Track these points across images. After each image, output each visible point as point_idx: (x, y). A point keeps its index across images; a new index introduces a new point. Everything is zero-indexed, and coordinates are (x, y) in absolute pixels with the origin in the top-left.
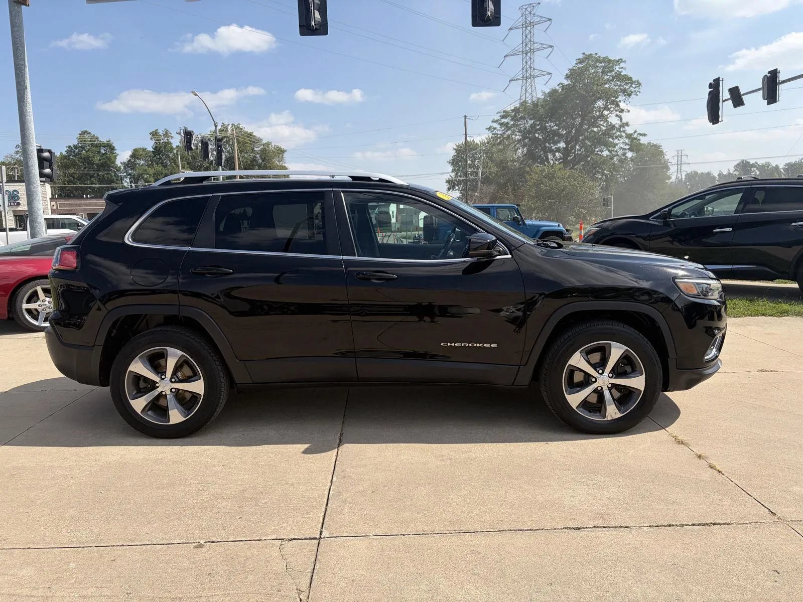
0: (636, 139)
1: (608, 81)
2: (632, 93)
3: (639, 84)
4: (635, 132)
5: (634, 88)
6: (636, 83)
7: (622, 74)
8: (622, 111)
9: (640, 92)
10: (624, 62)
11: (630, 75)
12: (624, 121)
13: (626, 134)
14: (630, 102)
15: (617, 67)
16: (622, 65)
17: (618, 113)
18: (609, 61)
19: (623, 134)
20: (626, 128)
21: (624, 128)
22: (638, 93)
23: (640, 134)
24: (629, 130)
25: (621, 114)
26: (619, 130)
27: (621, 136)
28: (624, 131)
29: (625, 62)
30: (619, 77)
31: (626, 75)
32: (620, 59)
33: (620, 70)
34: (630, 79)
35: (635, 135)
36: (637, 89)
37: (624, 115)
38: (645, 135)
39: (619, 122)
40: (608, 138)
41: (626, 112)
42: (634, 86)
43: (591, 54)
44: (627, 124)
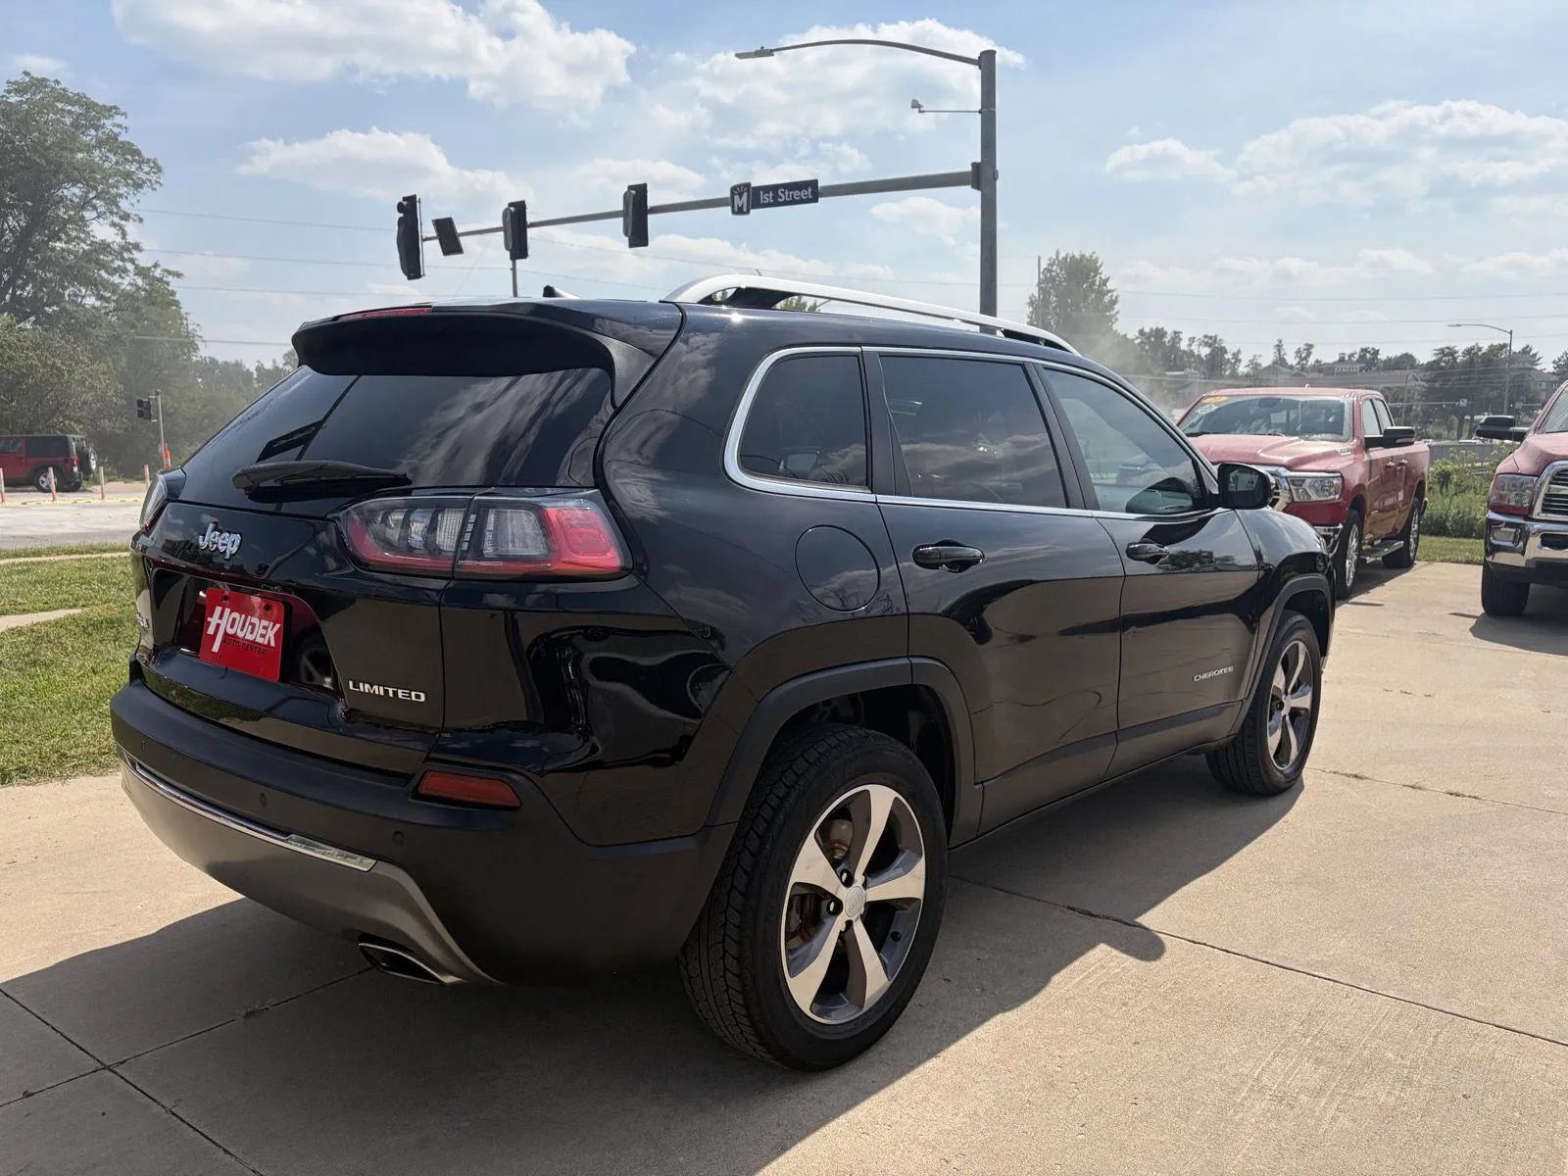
0: (160, 280)
1: (88, 149)
2: (144, 182)
3: (158, 169)
4: (156, 266)
5: (147, 173)
6: (152, 165)
7: (120, 139)
8: (126, 217)
9: (161, 185)
10: (122, 114)
11: (138, 145)
12: (130, 239)
13: (137, 267)
14: (138, 201)
15: (108, 123)
16: (118, 119)
17: (116, 220)
18: (90, 106)
19: (130, 267)
20: (136, 254)
21: (131, 253)
22: (157, 186)
23: (169, 272)
24: (144, 260)
25: (123, 222)
26: (119, 255)
27: (125, 270)
28: (132, 261)
29: (124, 114)
30: (111, 142)
31: (129, 143)
32: (115, 107)
33: (116, 130)
34: (137, 152)
35: (158, 273)
36: (153, 177)
37: (130, 227)
38: (178, 275)
39: (118, 239)
40: (99, 270)
41: (134, 220)
42: (147, 169)
43: (44, 80)
44: (137, 247)
